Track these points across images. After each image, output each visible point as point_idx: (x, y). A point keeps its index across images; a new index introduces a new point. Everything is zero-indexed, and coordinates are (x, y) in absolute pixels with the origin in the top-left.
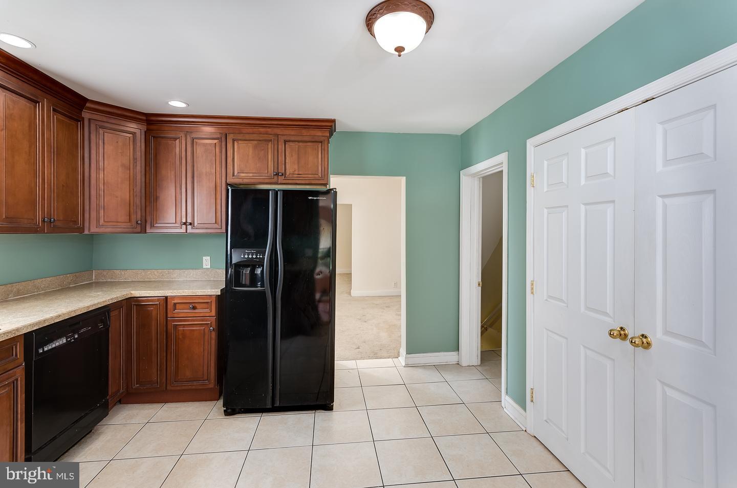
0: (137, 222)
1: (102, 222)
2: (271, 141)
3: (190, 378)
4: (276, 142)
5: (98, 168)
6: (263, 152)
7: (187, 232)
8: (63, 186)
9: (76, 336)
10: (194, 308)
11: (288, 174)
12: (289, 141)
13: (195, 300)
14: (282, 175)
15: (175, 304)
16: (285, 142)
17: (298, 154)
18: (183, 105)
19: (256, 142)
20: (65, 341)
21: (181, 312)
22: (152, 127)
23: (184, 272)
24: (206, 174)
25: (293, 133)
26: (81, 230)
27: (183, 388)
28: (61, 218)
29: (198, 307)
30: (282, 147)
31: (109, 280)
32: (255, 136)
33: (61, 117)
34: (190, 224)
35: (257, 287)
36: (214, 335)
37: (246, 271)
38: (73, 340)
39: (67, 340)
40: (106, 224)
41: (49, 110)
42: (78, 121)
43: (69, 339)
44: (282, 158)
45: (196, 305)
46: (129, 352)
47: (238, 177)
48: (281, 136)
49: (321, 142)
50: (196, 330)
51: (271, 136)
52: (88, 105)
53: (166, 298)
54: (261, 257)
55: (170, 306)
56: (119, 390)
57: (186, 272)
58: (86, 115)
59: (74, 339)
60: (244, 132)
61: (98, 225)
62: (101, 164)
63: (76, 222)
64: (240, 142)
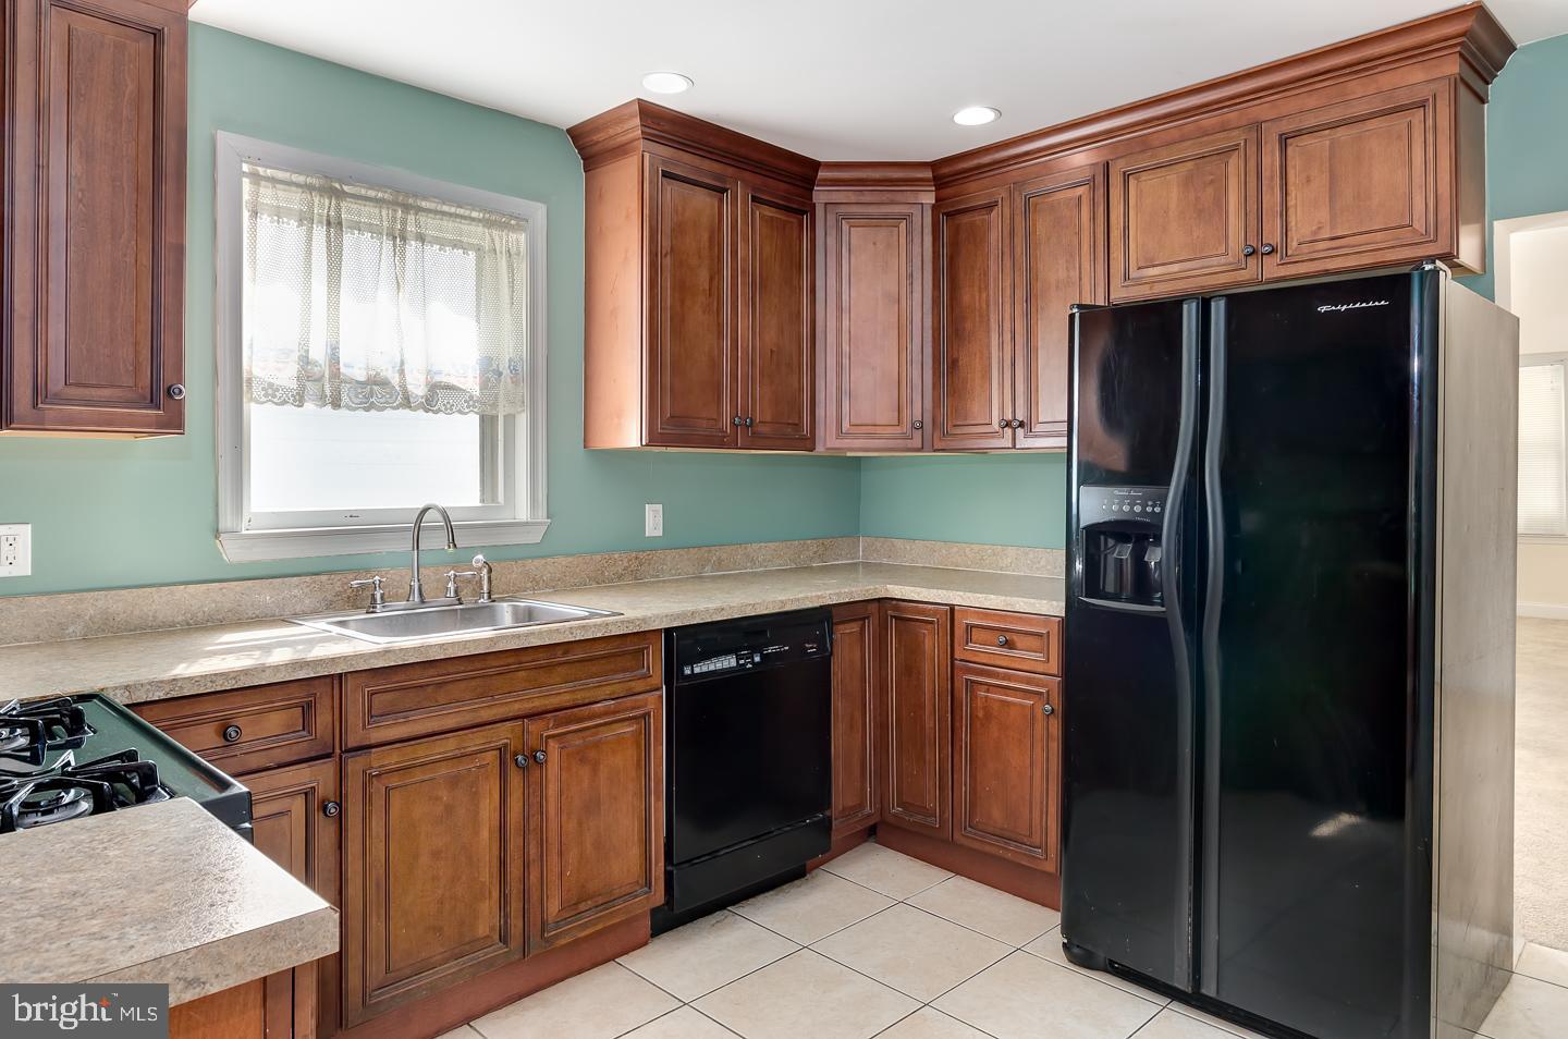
0: (913, 424)
1: (846, 425)
2: (1235, 148)
3: (1002, 829)
4: (1252, 150)
5: (840, 309)
6: (1210, 190)
7: (1014, 447)
8: (772, 351)
9: (757, 659)
10: (1009, 644)
11: (1295, 244)
12: (1298, 134)
13: (1011, 623)
14: (1273, 251)
15: (970, 627)
16: (1284, 140)
17: (1331, 171)
18: (988, 116)
19: (1190, 165)
20: (733, 662)
21: (982, 650)
22: (948, 191)
23: (1027, 554)
24: (1057, 287)
25: (1311, 102)
26: (809, 442)
27: (987, 849)
28: (768, 419)
29: (1019, 645)
30: (1271, 158)
31: (885, 561)
32: (1189, 149)
33: (769, 212)
34: (1022, 425)
35: (1152, 604)
36: (1055, 727)
37: (1119, 553)
38: (750, 666)
39: (738, 662)
40: (854, 430)
41: (745, 203)
42: (804, 212)
43: (742, 662)
44: (1272, 199)
45: (1015, 637)
46: (882, 726)
47: (1139, 282)
48: (1269, 124)
49: (1422, 105)
50: (1014, 704)
51: (1235, 133)
52: (822, 174)
53: (952, 608)
54: (1157, 510)
55: (959, 632)
56: (861, 806)
57: (1031, 556)
58: (820, 196)
59: (753, 663)
60: (1156, 143)
61: (840, 433)
62: (845, 297)
63: (797, 426)
64: (1144, 176)
